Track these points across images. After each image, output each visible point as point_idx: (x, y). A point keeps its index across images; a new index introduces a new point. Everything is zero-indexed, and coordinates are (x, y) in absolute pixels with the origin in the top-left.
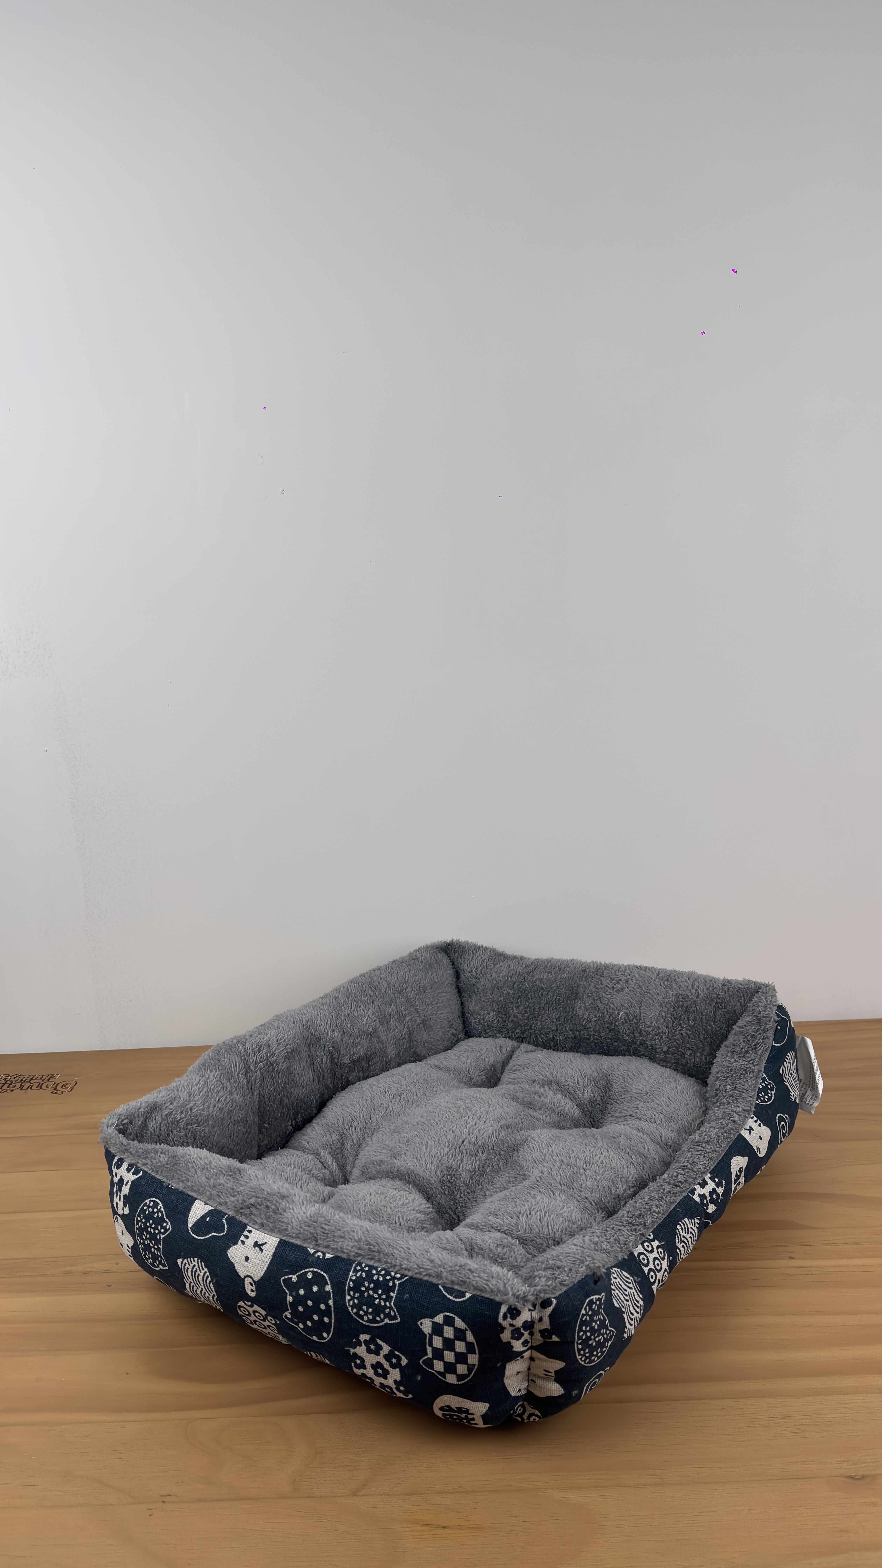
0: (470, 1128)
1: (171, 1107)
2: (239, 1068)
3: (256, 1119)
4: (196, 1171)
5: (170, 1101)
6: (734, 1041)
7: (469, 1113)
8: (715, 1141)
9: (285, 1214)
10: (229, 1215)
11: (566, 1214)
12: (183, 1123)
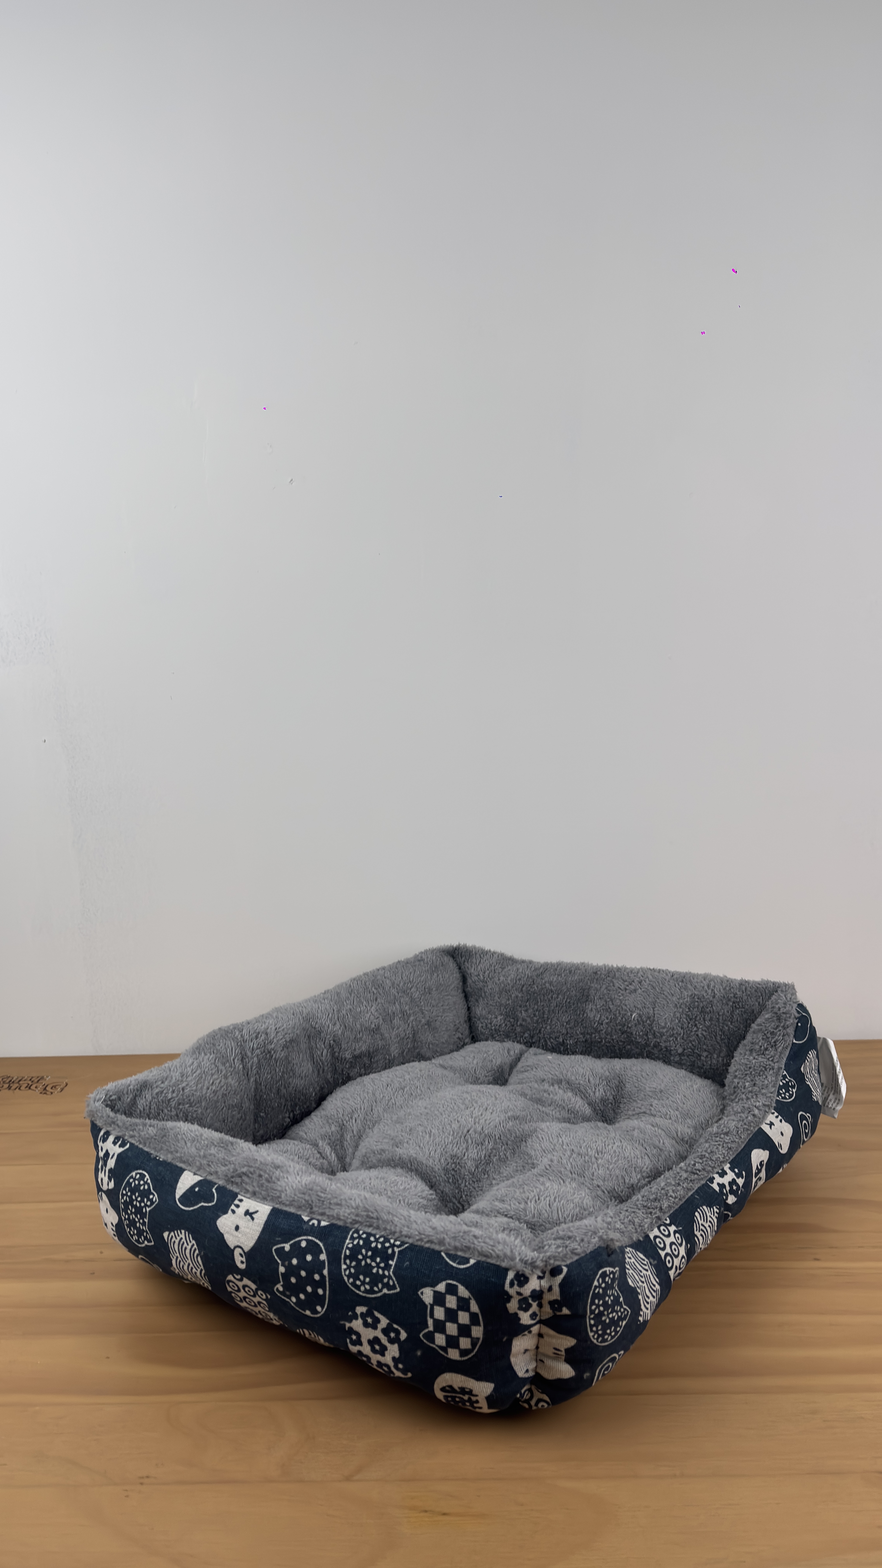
0: (476, 1118)
1: (162, 1085)
2: (235, 1053)
3: (252, 1107)
4: (186, 1143)
5: (162, 1080)
6: (753, 1039)
7: (475, 1105)
8: (735, 1133)
9: (278, 1182)
10: (219, 1185)
11: (576, 1200)
12: (174, 1102)
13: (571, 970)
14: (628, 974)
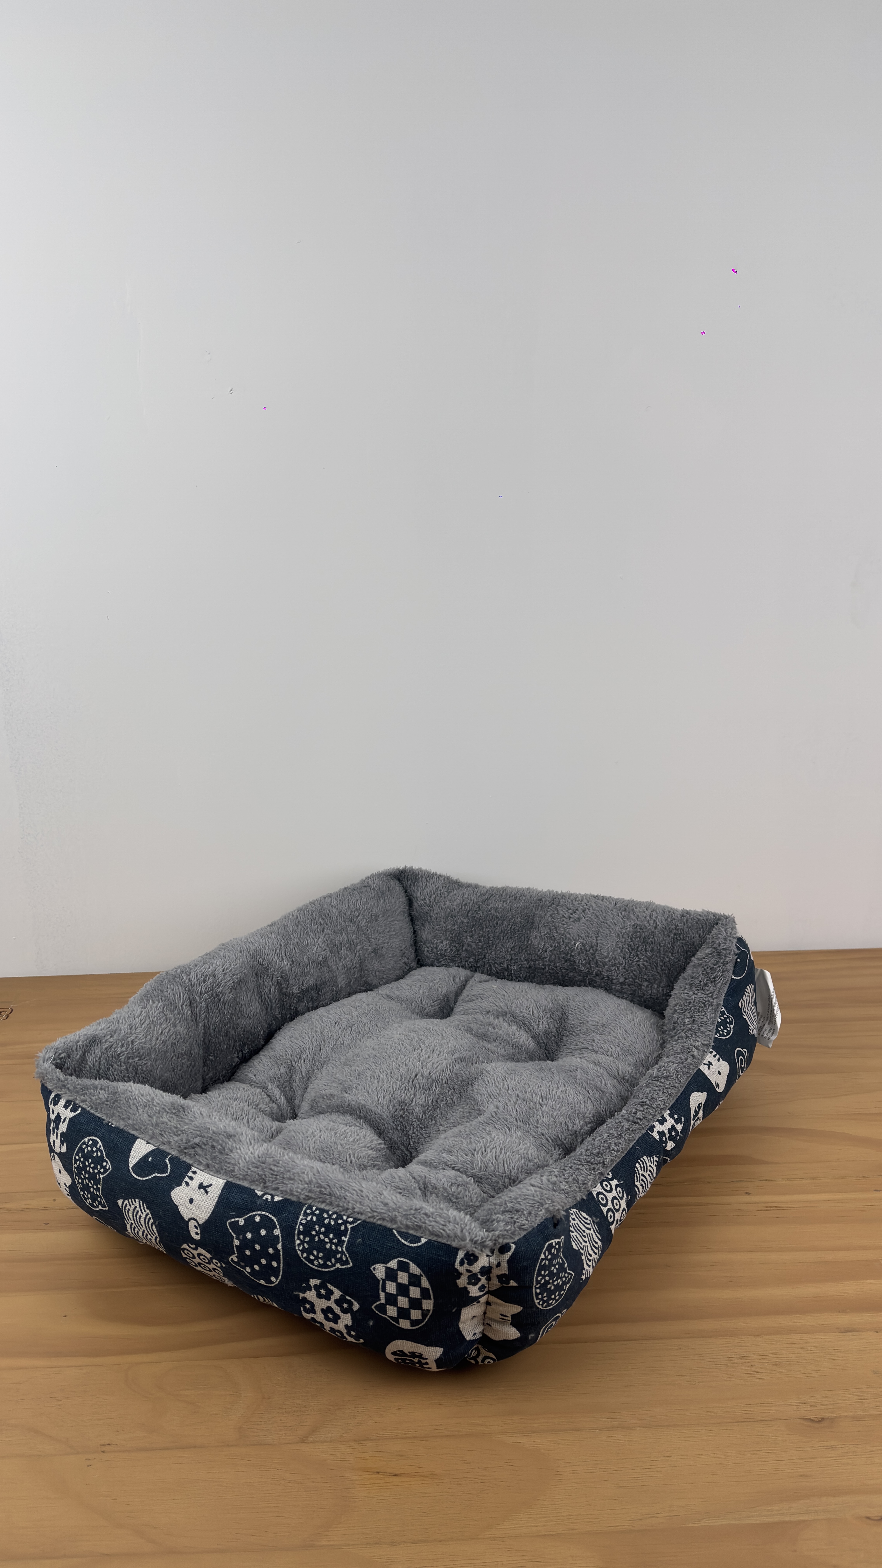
0: (423, 1061)
1: (111, 1040)
2: (183, 999)
3: (201, 1052)
4: (138, 1109)
5: (111, 1034)
6: (693, 973)
7: (423, 1046)
8: (674, 1077)
9: (231, 1154)
10: (173, 1155)
11: (522, 1151)
12: (124, 1057)
13: (516, 895)
14: (572, 900)
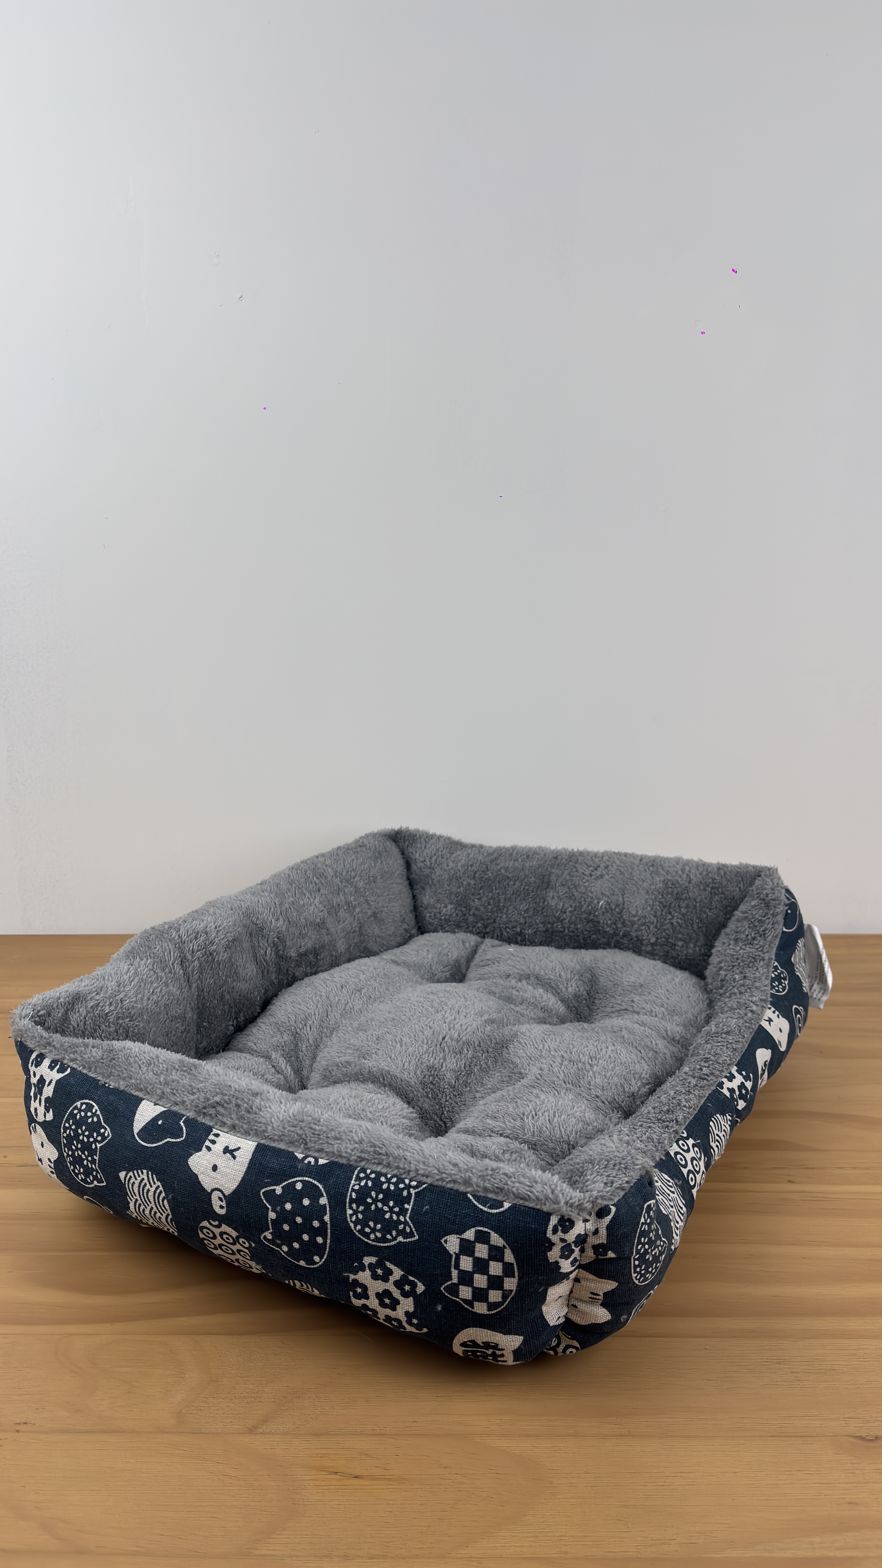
0: (450, 1023)
1: (98, 997)
2: (174, 956)
3: (195, 1017)
4: (140, 1067)
5: (96, 991)
6: (737, 927)
8: (736, 1031)
9: (261, 1113)
10: (188, 1117)
11: (577, 1114)
12: (113, 1016)
13: (529, 854)
14: (592, 858)
